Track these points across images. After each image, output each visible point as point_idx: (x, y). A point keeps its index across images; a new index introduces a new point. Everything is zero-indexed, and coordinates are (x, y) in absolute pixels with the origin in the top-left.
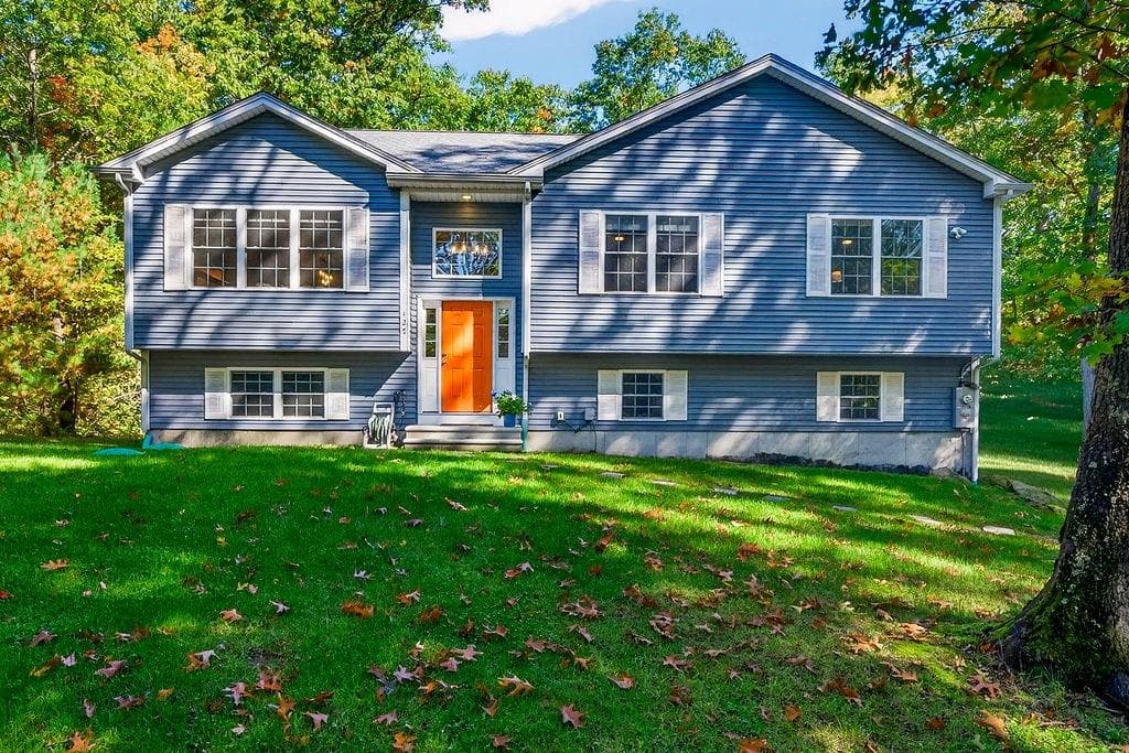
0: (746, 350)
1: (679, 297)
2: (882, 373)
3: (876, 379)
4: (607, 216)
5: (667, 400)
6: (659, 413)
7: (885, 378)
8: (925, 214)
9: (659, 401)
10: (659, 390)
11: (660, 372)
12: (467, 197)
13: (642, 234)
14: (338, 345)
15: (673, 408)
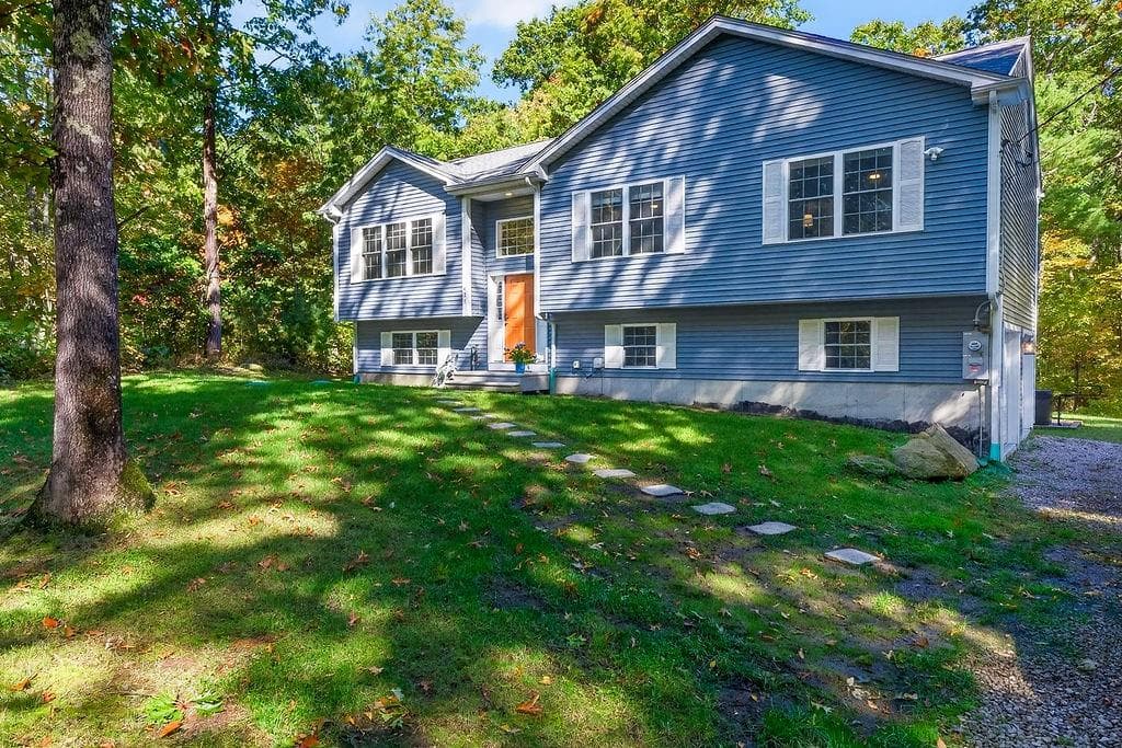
0: (706, 302)
1: (653, 257)
2: (872, 319)
3: (865, 326)
4: (592, 194)
5: (659, 352)
6: (652, 362)
7: (875, 323)
8: (895, 139)
9: (652, 351)
10: (652, 341)
11: (652, 325)
12: (509, 194)
13: (618, 207)
14: (439, 314)
15: (663, 359)
